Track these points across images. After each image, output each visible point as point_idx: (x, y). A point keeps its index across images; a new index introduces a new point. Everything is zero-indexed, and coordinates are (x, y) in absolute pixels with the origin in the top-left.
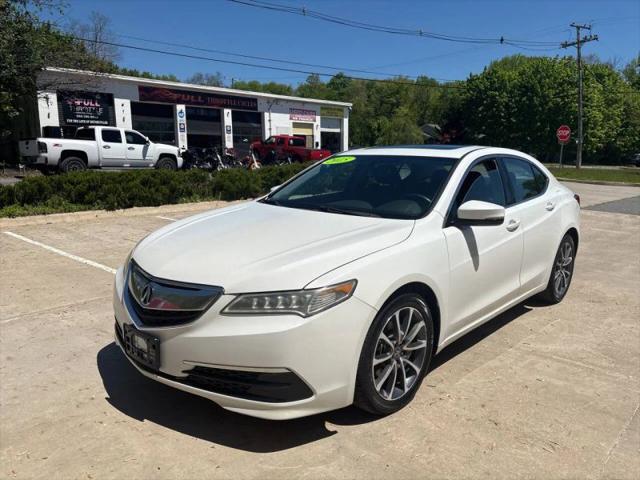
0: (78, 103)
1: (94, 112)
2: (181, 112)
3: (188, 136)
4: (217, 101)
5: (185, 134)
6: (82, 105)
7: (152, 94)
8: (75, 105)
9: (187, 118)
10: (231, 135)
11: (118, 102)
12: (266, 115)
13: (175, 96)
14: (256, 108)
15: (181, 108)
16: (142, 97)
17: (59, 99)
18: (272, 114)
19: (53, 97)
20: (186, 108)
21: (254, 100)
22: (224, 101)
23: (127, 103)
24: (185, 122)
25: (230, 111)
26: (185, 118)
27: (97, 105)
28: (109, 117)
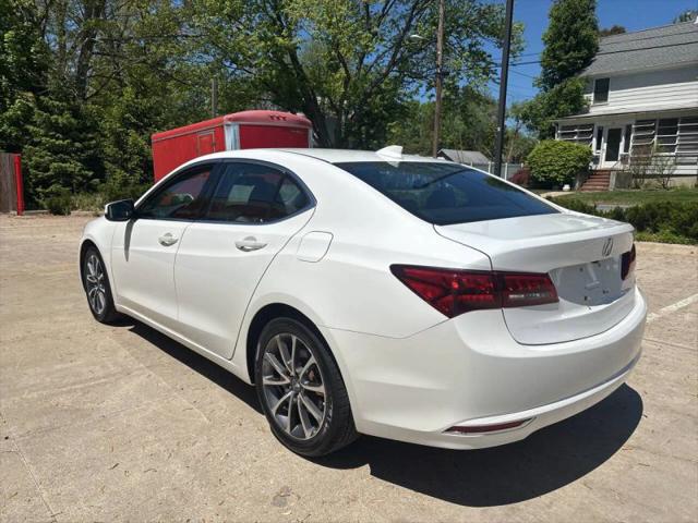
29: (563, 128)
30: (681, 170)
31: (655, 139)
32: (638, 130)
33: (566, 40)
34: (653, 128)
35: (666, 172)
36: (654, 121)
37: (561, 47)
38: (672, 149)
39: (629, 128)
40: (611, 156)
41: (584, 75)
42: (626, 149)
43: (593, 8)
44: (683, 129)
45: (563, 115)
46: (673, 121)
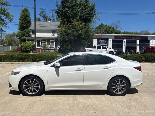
0: (101, 41)
1: (104, 42)
2: (125, 41)
3: (126, 47)
4: (135, 38)
5: (125, 46)
6: (102, 41)
7: (118, 37)
8: (100, 41)
9: (126, 43)
10: (139, 46)
11: (109, 40)
12: (151, 41)
13: (123, 38)
14: (148, 39)
15: (125, 40)
16: (115, 38)
17: (97, 40)
18: (153, 40)
19: (96, 40)
20: (126, 40)
21: (147, 37)
22: (137, 38)
23: (111, 40)
24: (125, 44)
25: (139, 40)
26: (125, 43)
27: (105, 41)
28: (107, 43)
29: (28, 39)
30: (52, 49)
31: (46, 43)
32: (43, 41)
33: (25, 21)
34: (46, 41)
35: (50, 49)
36: (46, 39)
37: (24, 22)
38: (50, 45)
39: (41, 40)
40: (39, 45)
41: (29, 28)
42: (41, 44)
43: (30, 15)
44: (51, 41)
45: (26, 36)
46: (49, 40)
